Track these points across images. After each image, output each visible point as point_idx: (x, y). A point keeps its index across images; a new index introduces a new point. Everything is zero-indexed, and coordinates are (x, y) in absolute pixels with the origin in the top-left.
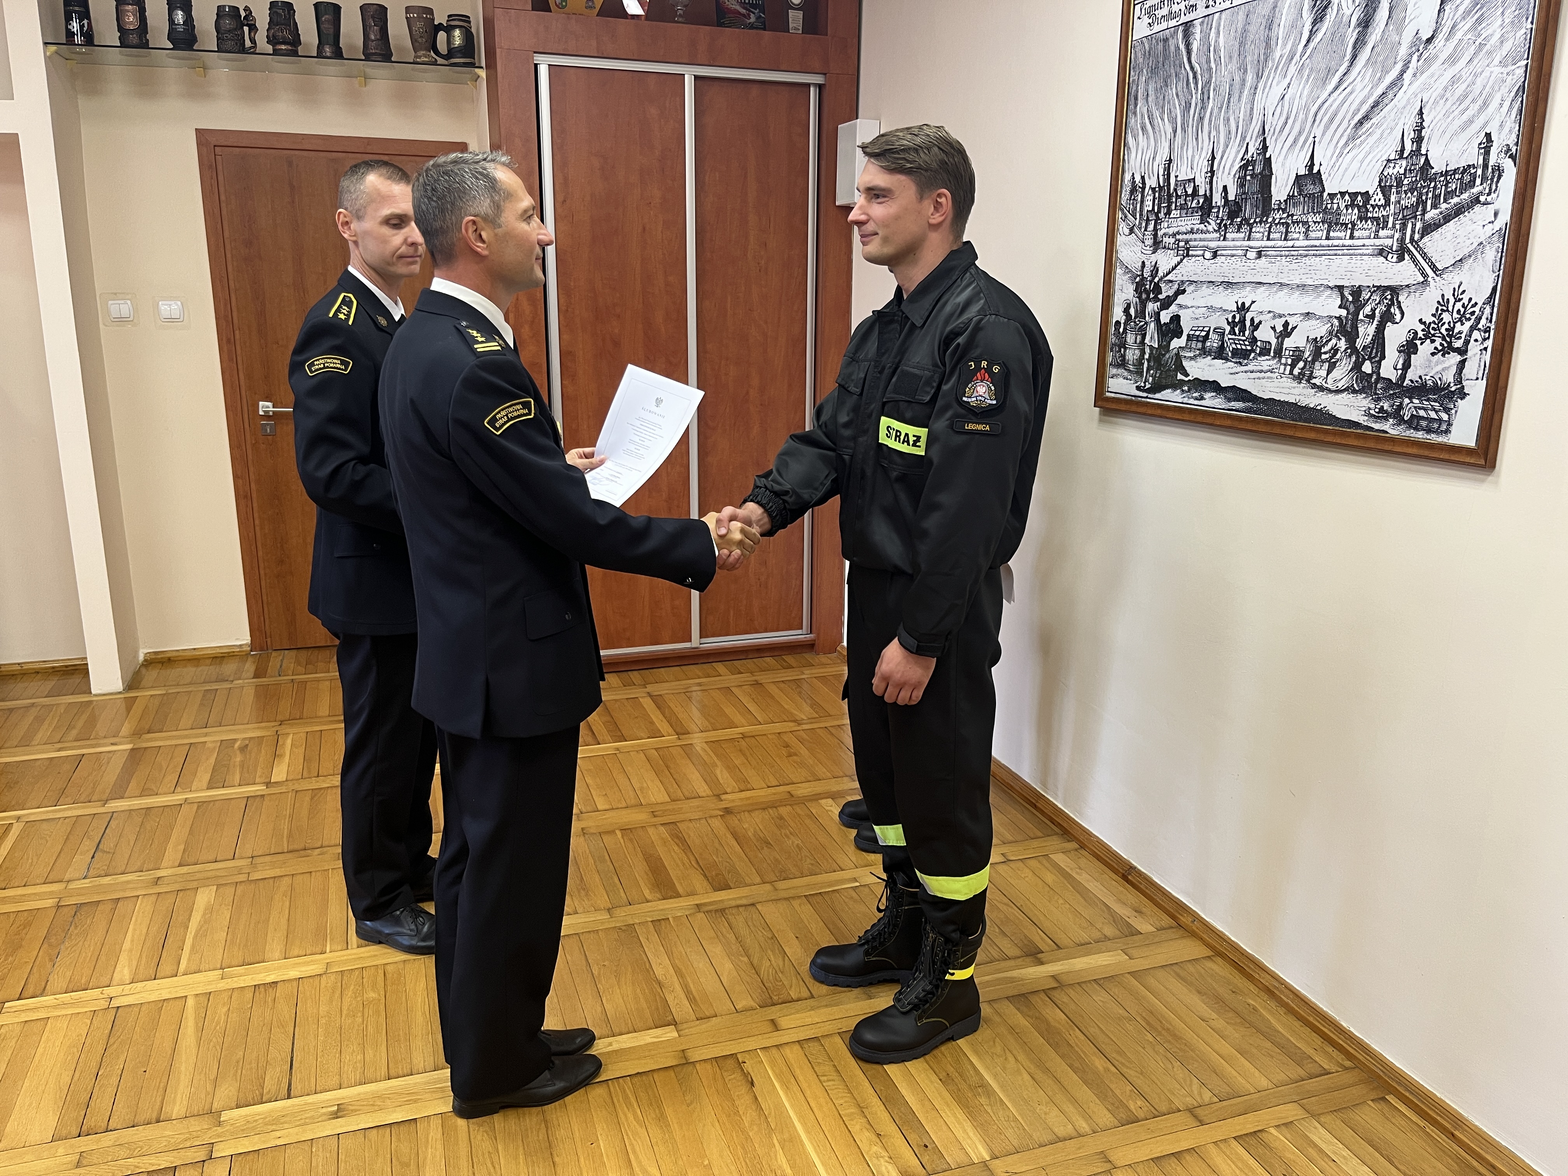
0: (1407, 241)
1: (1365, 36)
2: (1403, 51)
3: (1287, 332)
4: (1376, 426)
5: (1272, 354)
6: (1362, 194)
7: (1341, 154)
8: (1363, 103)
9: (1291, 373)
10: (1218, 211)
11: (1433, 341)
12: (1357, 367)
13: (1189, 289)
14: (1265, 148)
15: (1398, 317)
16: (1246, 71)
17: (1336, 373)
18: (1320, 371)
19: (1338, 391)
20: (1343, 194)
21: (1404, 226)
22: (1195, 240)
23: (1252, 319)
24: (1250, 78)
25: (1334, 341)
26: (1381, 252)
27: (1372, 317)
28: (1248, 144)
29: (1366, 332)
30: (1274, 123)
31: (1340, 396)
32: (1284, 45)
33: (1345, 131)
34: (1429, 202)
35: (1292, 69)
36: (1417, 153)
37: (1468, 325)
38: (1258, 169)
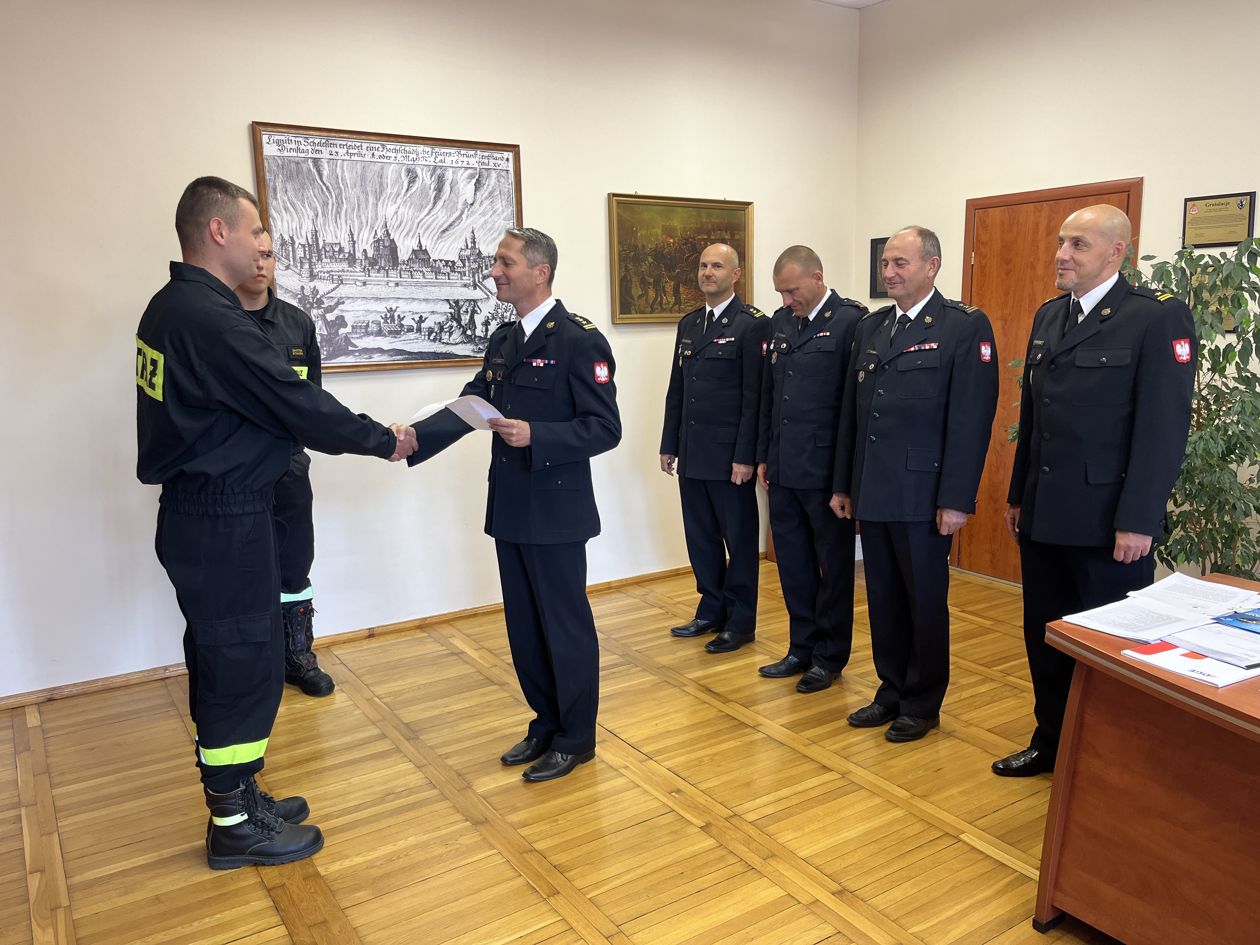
0: (477, 281)
1: (440, 195)
2: (460, 206)
3: (421, 320)
4: (478, 356)
5: (415, 331)
6: (451, 262)
7: (436, 244)
8: (444, 223)
9: (429, 338)
10: (361, 262)
11: (496, 320)
12: (464, 333)
13: (346, 302)
14: (388, 235)
15: (479, 312)
16: (367, 194)
17: (454, 336)
18: (445, 337)
19: (456, 344)
20: (441, 261)
21: (474, 276)
22: (346, 276)
23: (399, 316)
24: (371, 199)
25: (450, 323)
26: (465, 286)
27: (467, 312)
28: (376, 231)
29: (465, 319)
30: (393, 224)
31: (458, 346)
32: (393, 188)
33: (436, 233)
34: (484, 267)
35: (399, 201)
36: (474, 247)
37: (509, 314)
38: (387, 244)
